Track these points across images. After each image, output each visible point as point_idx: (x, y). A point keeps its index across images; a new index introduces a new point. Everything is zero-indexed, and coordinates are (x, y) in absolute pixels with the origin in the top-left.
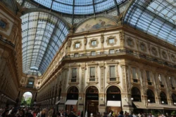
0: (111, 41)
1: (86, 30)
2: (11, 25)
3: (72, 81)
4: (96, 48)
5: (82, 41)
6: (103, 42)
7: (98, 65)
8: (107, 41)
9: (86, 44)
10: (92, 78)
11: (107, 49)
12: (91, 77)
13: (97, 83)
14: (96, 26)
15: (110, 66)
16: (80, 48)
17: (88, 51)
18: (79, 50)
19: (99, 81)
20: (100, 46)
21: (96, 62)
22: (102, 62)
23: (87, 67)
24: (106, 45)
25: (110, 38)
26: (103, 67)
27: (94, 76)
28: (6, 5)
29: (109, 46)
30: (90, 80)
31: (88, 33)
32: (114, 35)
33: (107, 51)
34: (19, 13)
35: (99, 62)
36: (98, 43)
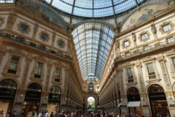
0: (166, 28)
1: (132, 25)
2: (66, 42)
3: (129, 81)
4: (148, 41)
5: (131, 38)
6: (155, 32)
7: (155, 59)
8: (160, 30)
9: (135, 41)
10: (152, 75)
11: (162, 39)
12: (150, 74)
13: (160, 80)
14: (143, 18)
15: (173, 58)
16: (129, 46)
17: (140, 46)
18: (129, 48)
19: (162, 77)
20: (152, 37)
21: (153, 57)
22: (160, 55)
23: (143, 65)
24: (160, 35)
25: (163, 26)
26: (162, 61)
27: (154, 73)
28: (60, 27)
29: (165, 35)
30: (150, 78)
31: (135, 28)
32: (168, 21)
33: (164, 41)
34: (70, 31)
35: (156, 56)
36: (149, 35)
